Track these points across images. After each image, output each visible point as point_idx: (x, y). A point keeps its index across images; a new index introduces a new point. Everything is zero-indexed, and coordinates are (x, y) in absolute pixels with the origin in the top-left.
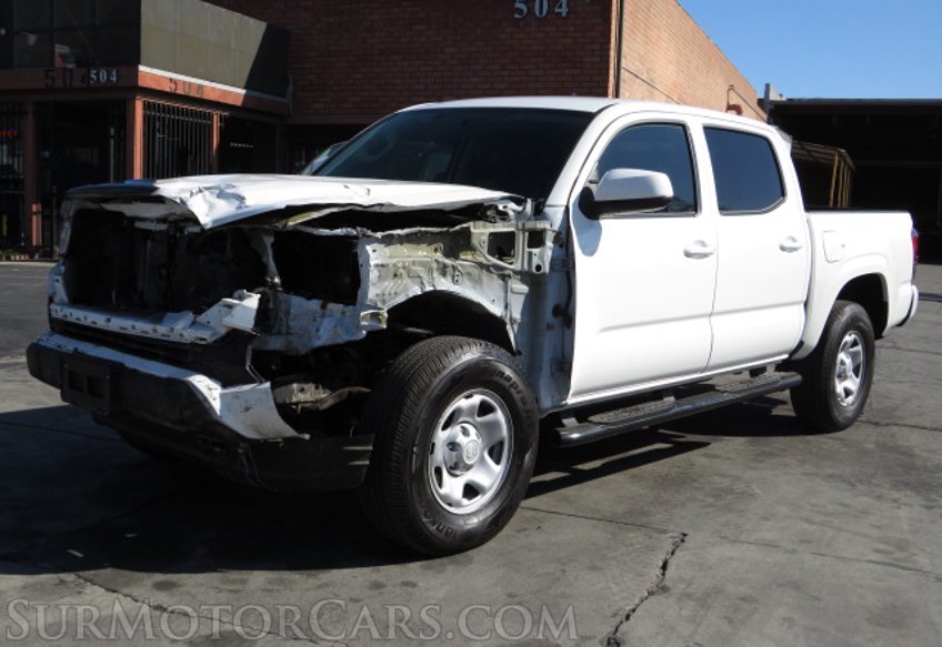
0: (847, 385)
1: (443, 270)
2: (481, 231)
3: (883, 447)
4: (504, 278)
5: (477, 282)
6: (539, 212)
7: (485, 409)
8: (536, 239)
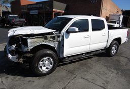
0: (113, 51)
1: (43, 41)
2: (49, 36)
3: (117, 60)
4: (54, 42)
5: (49, 43)
6: (60, 33)
7: (48, 59)
8: (59, 37)
